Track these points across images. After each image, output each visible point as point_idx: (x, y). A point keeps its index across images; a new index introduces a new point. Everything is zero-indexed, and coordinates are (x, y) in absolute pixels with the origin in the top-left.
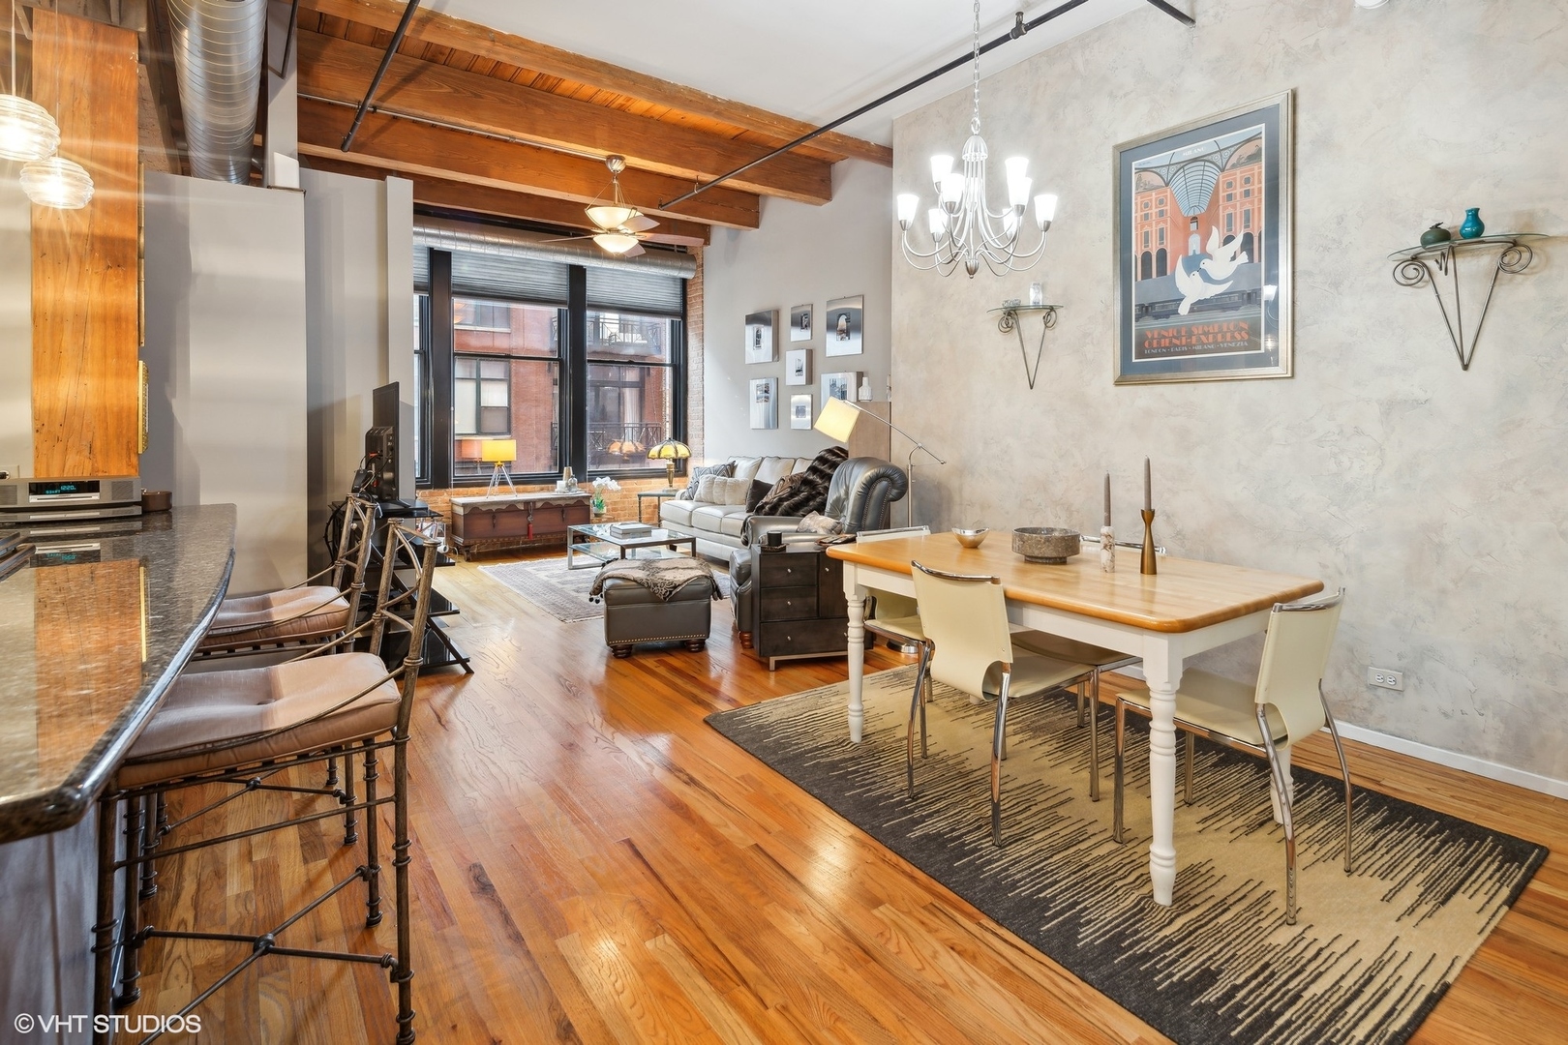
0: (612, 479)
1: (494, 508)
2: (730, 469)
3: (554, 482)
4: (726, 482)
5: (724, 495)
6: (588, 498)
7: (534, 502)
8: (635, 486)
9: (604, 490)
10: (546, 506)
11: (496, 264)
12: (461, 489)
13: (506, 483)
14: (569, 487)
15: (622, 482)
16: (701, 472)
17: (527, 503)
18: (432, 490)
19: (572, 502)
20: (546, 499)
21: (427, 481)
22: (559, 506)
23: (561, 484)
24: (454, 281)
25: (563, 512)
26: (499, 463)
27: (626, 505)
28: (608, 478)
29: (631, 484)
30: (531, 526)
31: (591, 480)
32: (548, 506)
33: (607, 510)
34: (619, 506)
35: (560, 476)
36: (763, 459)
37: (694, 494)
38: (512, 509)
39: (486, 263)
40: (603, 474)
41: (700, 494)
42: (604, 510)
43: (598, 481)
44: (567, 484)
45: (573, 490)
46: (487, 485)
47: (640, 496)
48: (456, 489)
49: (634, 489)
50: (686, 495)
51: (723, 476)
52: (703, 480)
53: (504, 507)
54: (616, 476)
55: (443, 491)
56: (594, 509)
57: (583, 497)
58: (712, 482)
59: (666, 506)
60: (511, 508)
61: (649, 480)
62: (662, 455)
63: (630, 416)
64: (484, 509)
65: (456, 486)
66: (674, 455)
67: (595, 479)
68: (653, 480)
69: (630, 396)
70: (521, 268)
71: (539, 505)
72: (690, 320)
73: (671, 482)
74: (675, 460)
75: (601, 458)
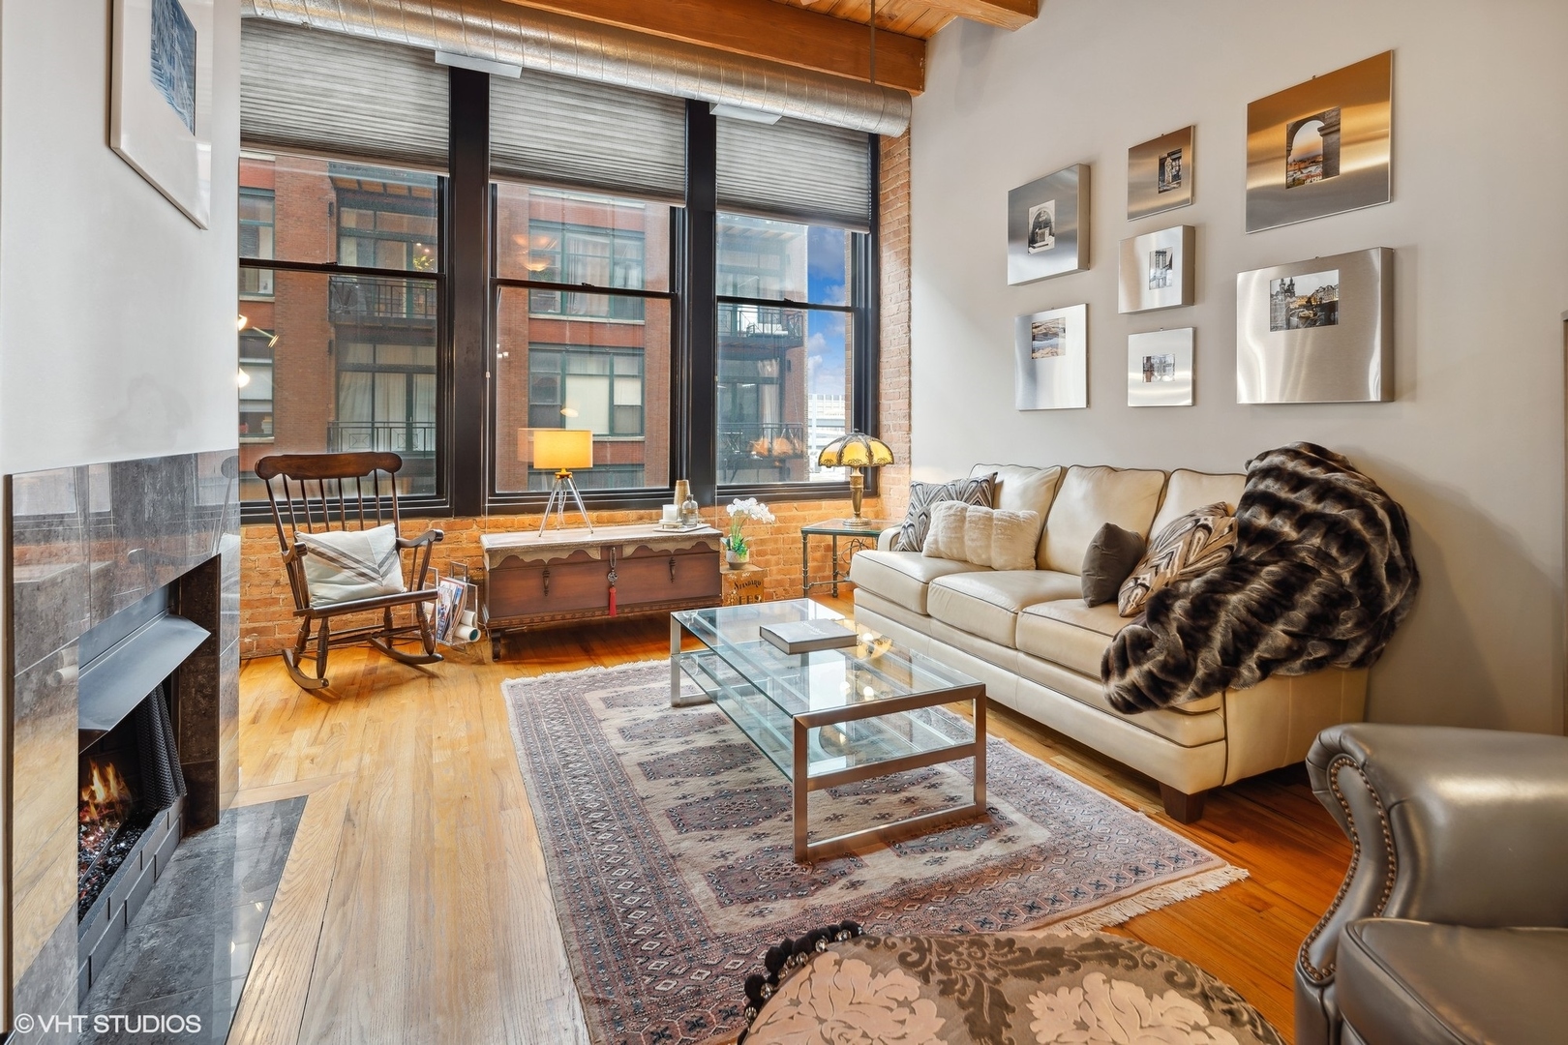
0: (760, 500)
1: (546, 557)
2: (989, 492)
3: (659, 506)
4: (990, 519)
5: (988, 546)
6: (717, 537)
7: (619, 545)
8: (795, 513)
9: (744, 520)
10: (641, 554)
11: (566, 126)
12: (501, 518)
13: (575, 508)
14: (684, 516)
15: (775, 505)
16: (926, 496)
17: (606, 547)
18: (452, 519)
19: (687, 546)
20: (641, 540)
21: (445, 503)
22: (665, 553)
23: (670, 510)
24: (492, 149)
25: (671, 564)
26: (564, 472)
27: (780, 545)
28: (752, 501)
29: (791, 509)
30: (613, 590)
31: (724, 503)
32: (644, 551)
33: (751, 555)
34: (769, 547)
35: (667, 497)
36: (1064, 472)
37: (921, 541)
38: (580, 558)
39: (549, 123)
40: (744, 492)
41: (936, 542)
42: (746, 558)
43: (737, 506)
44: (681, 510)
45: (692, 521)
46: (540, 510)
47: (805, 533)
48: (493, 518)
49: (793, 519)
50: (903, 540)
51: (978, 503)
52: (939, 512)
53: (565, 556)
54: (766, 496)
55: (470, 520)
56: (728, 556)
57: (708, 536)
58: (960, 518)
59: (862, 563)
60: (578, 556)
61: (817, 503)
62: (845, 460)
63: (769, 415)
64: (528, 559)
65: (493, 512)
66: (865, 460)
67: (731, 502)
68: (824, 503)
69: (769, 394)
70: (609, 133)
71: (628, 551)
72: (885, 231)
73: (857, 508)
74: (863, 469)
75: (737, 464)
